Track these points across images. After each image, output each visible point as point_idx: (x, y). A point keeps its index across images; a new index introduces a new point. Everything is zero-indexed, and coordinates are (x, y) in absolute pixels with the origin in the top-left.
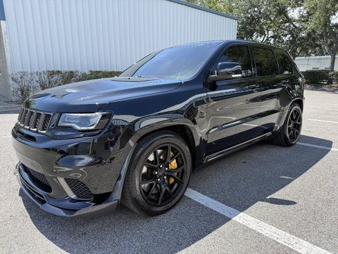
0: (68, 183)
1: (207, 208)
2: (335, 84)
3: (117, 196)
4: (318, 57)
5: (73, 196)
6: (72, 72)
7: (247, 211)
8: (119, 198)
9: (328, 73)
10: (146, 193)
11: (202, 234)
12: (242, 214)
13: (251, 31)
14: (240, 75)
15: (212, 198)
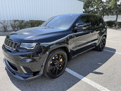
0: (24, 68)
1: (73, 75)
2: (117, 26)
3: (41, 73)
4: (111, 16)
5: (26, 73)
6: (23, 21)
7: (87, 76)
8: (42, 73)
9: (115, 22)
10: (51, 71)
11: (71, 86)
12: (85, 78)
13: (88, 6)
14: (85, 28)
15: (74, 71)
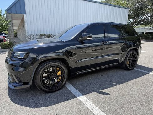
0: (15, 77)
1: (71, 92)
5: (17, 82)
7: (86, 95)
8: (31, 84)
12: (83, 96)
13: (138, 14)
